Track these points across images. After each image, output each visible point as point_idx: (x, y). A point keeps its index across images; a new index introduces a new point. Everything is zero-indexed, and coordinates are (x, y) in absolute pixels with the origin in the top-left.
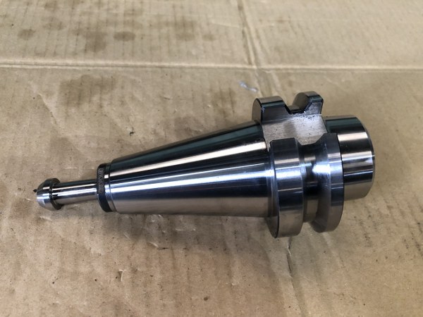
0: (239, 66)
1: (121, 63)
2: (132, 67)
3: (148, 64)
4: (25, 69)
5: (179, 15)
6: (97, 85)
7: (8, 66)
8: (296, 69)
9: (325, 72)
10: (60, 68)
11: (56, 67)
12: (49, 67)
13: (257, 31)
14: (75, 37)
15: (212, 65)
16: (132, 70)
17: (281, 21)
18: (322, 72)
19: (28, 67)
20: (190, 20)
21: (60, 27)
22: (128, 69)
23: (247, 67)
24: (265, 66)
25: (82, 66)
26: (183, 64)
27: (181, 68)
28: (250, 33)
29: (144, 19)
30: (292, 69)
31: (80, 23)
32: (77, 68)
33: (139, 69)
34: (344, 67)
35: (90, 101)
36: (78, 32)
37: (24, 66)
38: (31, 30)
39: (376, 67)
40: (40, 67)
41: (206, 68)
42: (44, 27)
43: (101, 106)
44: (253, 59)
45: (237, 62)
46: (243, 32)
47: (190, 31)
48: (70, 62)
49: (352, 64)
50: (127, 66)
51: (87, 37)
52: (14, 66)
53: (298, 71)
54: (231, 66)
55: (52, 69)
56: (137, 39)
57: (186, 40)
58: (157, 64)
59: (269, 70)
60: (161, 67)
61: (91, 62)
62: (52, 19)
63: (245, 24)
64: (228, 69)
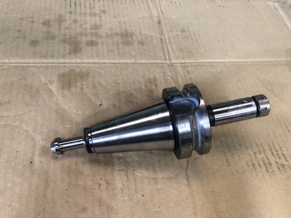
0: (159, 61)
1: (91, 61)
2: (98, 63)
3: (107, 61)
4: (36, 66)
5: (123, 28)
6: (79, 75)
7: (26, 65)
8: (192, 63)
9: (208, 64)
10: (56, 65)
11: (54, 65)
12: (50, 65)
13: (169, 38)
14: (63, 44)
15: (144, 61)
16: (98, 65)
17: (183, 31)
18: (206, 64)
19: (38, 65)
20: (130, 31)
21: (54, 38)
22: (95, 65)
23: (164, 62)
24: (174, 61)
25: (69, 63)
26: (127, 61)
27: (126, 64)
28: (165, 39)
29: (103, 31)
30: (190, 63)
31: (65, 35)
32: (66, 65)
33: (103, 65)
34: (219, 61)
35: (76, 86)
36: (64, 41)
37: (35, 65)
38: (36, 40)
39: (238, 60)
40: (45, 65)
41: (140, 63)
42: (44, 38)
43: (82, 89)
44: (167, 57)
45: (158, 59)
46: (161, 39)
47: (130, 39)
48: (62, 61)
49: (224, 59)
50: (95, 63)
51: (70, 44)
52: (30, 65)
53: (193, 64)
54: (155, 61)
55: (52, 66)
56: (99, 45)
57: (128, 45)
58: (112, 61)
59: (176, 64)
60: (115, 63)
61: (74, 61)
62: (48, 33)
63: (162, 34)
64: (153, 63)
